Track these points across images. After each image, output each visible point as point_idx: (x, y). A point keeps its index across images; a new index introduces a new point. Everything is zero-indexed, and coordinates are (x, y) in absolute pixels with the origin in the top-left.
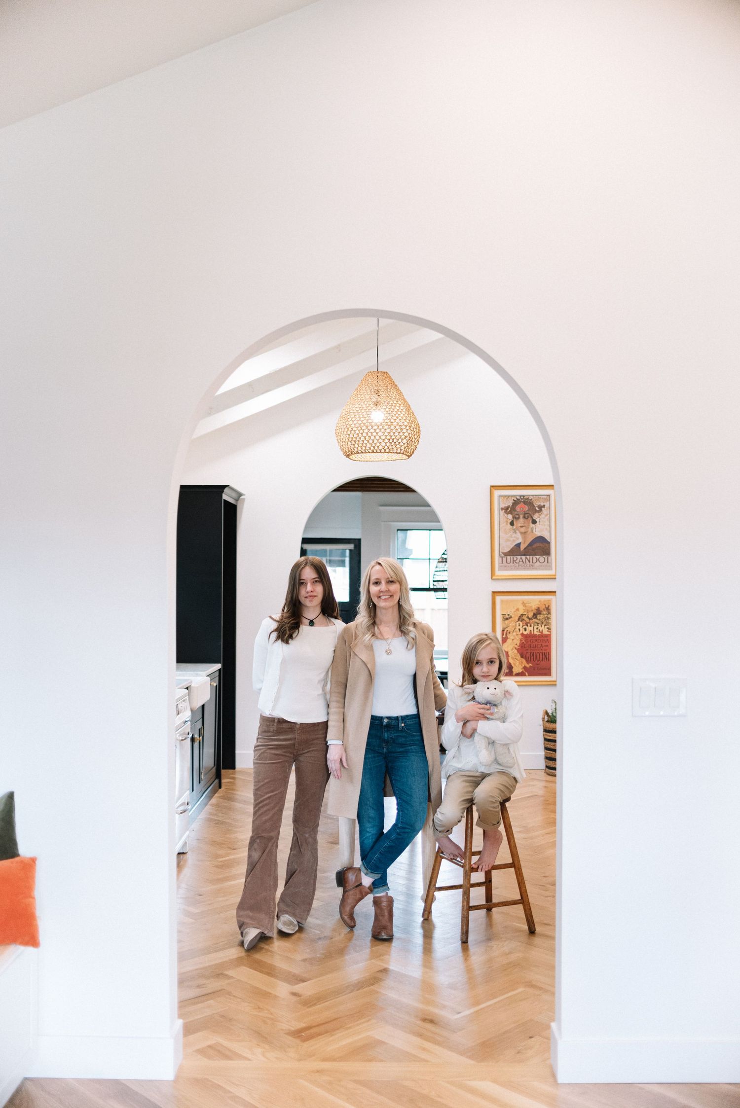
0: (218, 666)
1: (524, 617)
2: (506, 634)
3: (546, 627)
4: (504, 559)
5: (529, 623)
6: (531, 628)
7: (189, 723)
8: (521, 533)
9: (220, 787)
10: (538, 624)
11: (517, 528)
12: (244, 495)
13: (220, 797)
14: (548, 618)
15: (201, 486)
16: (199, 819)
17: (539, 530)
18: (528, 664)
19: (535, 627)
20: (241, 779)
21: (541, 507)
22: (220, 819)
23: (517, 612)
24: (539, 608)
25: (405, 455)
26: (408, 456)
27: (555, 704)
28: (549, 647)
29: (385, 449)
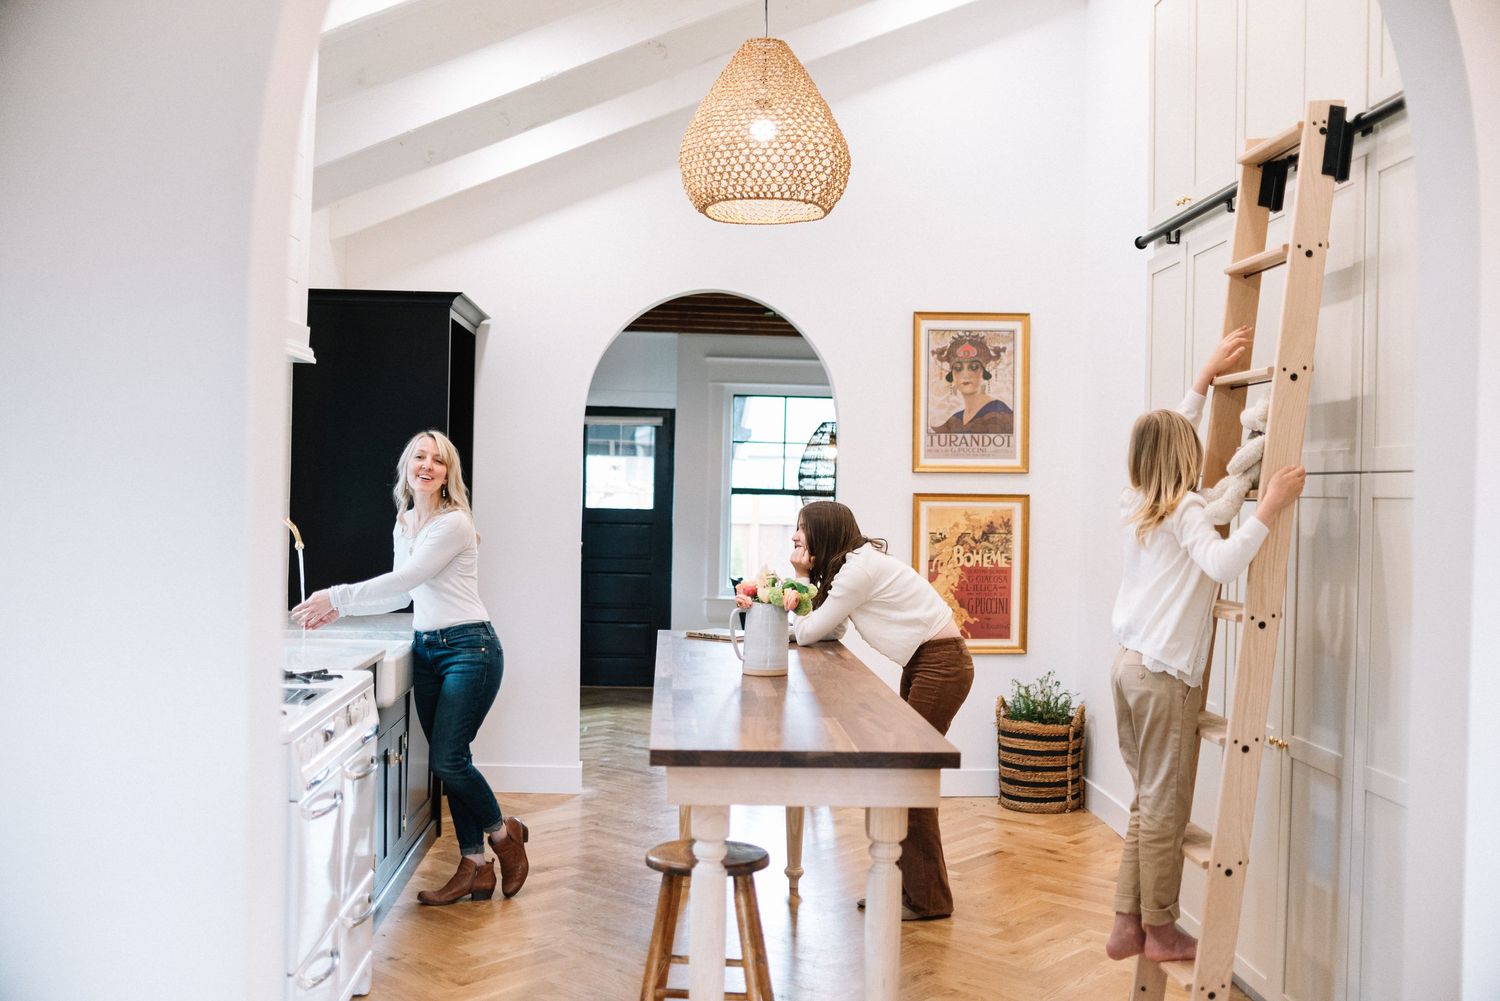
1: (967, 539)
2: (936, 566)
3: (1004, 555)
4: (935, 438)
5: (975, 548)
6: (979, 558)
7: (375, 737)
8: (965, 395)
9: (439, 834)
10: (990, 550)
11: (958, 386)
12: (489, 318)
13: (439, 854)
14: (1008, 541)
15: (412, 293)
16: (397, 906)
17: (996, 390)
18: (972, 618)
19: (986, 556)
21: (998, 351)
23: (955, 528)
24: (992, 523)
25: (820, 206)
26: (823, 209)
27: (1019, 686)
28: (1007, 589)
29: (782, 191)
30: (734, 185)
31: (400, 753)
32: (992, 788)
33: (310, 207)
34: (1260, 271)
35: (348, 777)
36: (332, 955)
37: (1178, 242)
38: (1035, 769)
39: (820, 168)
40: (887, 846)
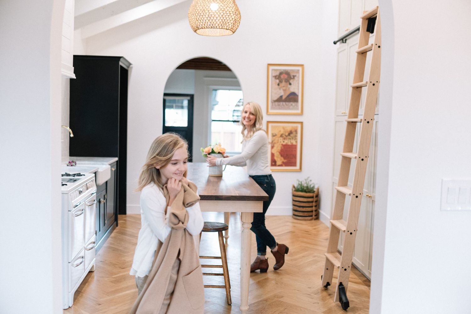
0: (116, 159)
1: (284, 135)
2: (274, 144)
3: (295, 141)
4: (274, 104)
5: (285, 138)
6: (287, 141)
7: (96, 194)
8: (283, 90)
9: (117, 225)
10: (290, 139)
11: (281, 87)
12: (132, 65)
13: (117, 232)
14: (296, 136)
15: (107, 57)
16: (104, 247)
18: (285, 160)
19: (289, 141)
20: (129, 221)
21: (294, 76)
22: (116, 247)
23: (280, 132)
24: (291, 130)
25: (231, 31)
26: (233, 32)
27: (299, 181)
28: (296, 151)
29: (219, 26)
30: (204, 24)
31: (104, 200)
32: (290, 213)
33: (73, 29)
34: (367, 52)
35: (87, 205)
36: (82, 258)
37: (346, 42)
38: (303, 207)
39: (231, 19)
40: (247, 224)
